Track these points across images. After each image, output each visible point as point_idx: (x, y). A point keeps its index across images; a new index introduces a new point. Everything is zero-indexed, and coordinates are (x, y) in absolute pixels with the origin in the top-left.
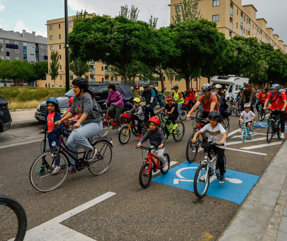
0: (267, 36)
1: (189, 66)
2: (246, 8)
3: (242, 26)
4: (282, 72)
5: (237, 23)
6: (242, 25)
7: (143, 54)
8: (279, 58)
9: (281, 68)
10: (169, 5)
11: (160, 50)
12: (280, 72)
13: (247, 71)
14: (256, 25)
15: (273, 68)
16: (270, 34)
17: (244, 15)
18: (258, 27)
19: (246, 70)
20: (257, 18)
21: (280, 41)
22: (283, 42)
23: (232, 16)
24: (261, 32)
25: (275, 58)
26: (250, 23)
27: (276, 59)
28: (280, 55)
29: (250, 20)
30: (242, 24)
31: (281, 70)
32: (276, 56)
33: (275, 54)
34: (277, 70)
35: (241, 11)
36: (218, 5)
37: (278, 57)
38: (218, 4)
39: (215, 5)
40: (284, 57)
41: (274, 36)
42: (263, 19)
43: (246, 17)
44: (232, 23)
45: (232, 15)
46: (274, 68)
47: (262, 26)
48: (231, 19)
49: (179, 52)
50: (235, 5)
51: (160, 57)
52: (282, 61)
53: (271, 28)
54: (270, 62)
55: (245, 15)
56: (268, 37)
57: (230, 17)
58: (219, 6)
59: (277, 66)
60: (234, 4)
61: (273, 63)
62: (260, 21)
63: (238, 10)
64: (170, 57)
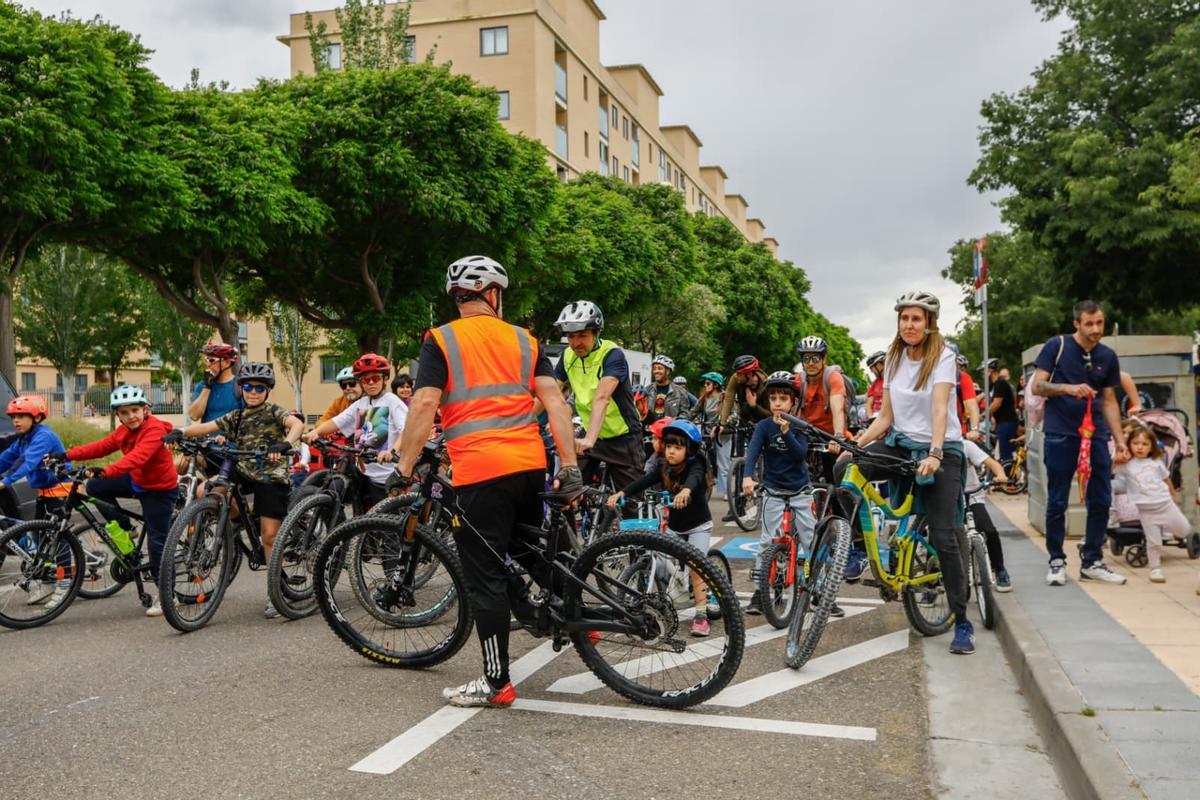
0: (704, 199)
1: (375, 288)
2: (620, 76)
3: (606, 148)
4: (775, 335)
5: (586, 134)
6: (606, 143)
7: (101, 201)
8: (763, 278)
9: (770, 321)
10: (285, 41)
11: (209, 189)
12: (769, 334)
13: (640, 329)
14: (662, 150)
15: (741, 318)
16: (715, 191)
17: (611, 101)
18: (667, 160)
19: (637, 323)
20: (663, 123)
21: (754, 220)
22: (763, 227)
23: (566, 102)
24: (682, 180)
25: (750, 278)
26: (637, 141)
27: (753, 285)
28: (766, 266)
29: (636, 125)
30: (607, 139)
31: (774, 328)
32: (750, 271)
33: (746, 260)
34: (758, 326)
35: (598, 85)
36: (504, 49)
37: (757, 276)
38: (502, 48)
39: (489, 49)
40: (780, 274)
41: (731, 201)
42: (686, 129)
43: (621, 113)
44: (566, 130)
45: (564, 96)
46: (747, 319)
47: (683, 157)
48: (561, 113)
49: (315, 211)
50: (575, 56)
51: (211, 225)
52: (775, 290)
53: (718, 169)
54: (730, 294)
55: (617, 105)
56: (710, 204)
57: (558, 105)
58: (506, 54)
59: (755, 312)
60: (569, 55)
61: (744, 299)
62: (673, 135)
63: (585, 78)
64: (267, 229)
